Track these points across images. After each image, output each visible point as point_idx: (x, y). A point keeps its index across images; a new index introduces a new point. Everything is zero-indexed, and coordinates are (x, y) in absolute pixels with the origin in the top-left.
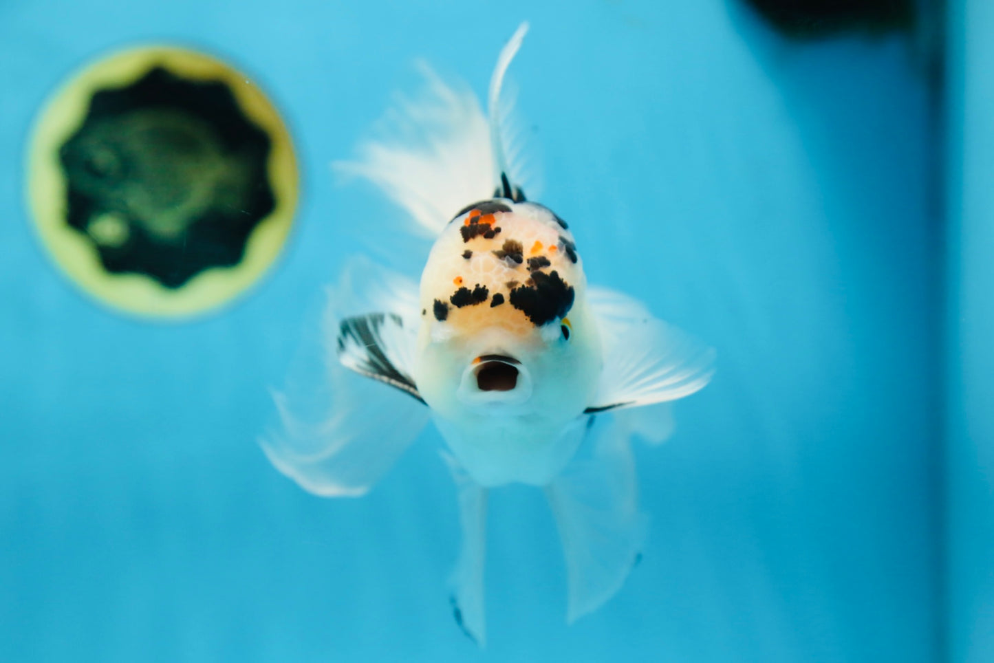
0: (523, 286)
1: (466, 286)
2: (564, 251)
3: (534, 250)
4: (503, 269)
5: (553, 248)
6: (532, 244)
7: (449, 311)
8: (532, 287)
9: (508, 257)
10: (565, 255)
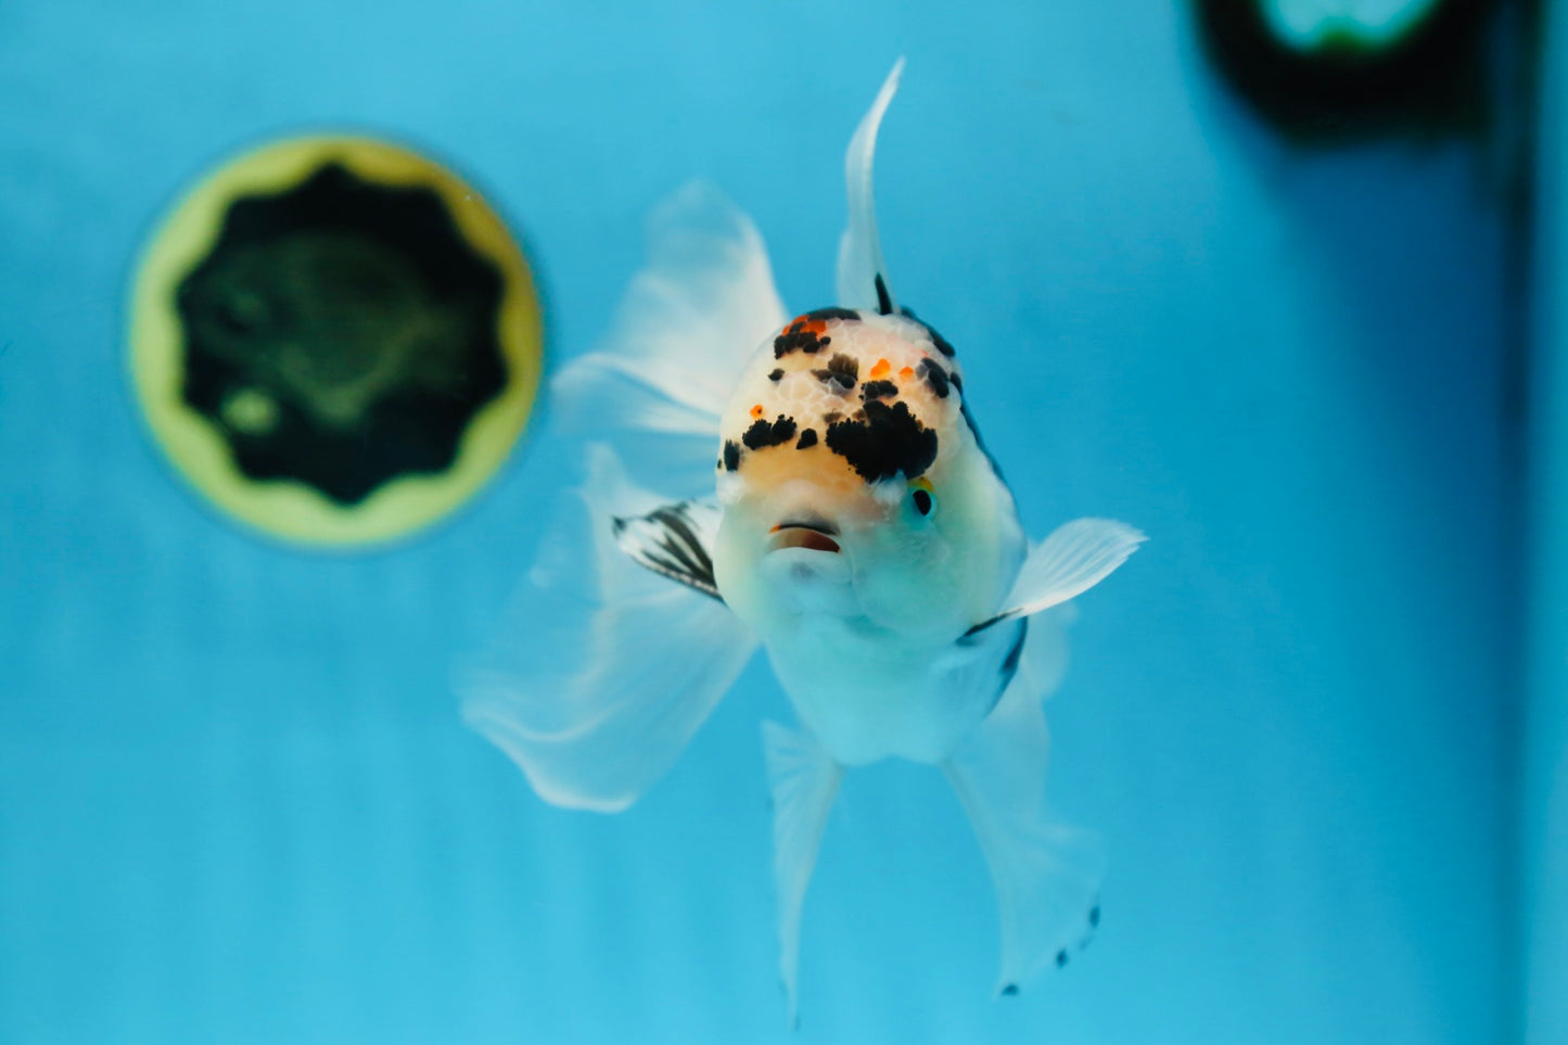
0: (848, 420)
1: (765, 418)
2: (926, 378)
3: (875, 371)
4: (821, 395)
5: (907, 371)
6: (874, 363)
7: (741, 456)
8: (863, 422)
9: (833, 378)
10: (926, 383)
